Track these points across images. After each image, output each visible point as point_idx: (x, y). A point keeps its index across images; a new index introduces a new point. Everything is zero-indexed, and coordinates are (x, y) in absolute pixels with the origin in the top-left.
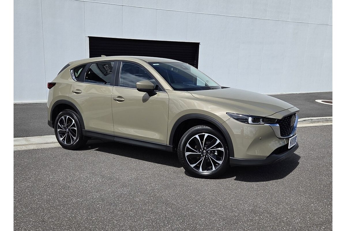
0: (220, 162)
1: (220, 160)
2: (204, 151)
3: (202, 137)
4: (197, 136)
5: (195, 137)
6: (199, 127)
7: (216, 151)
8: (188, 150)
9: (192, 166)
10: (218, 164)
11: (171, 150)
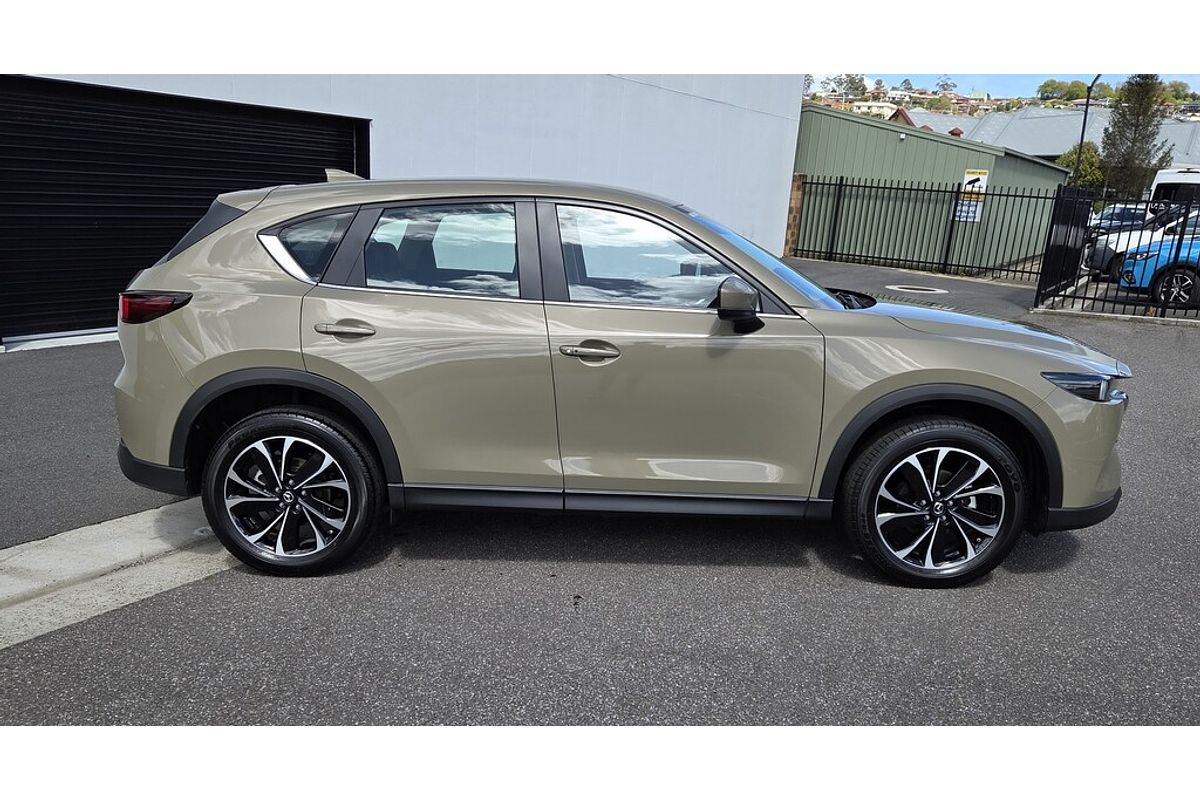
0: (992, 531)
1: (988, 522)
2: (937, 503)
3: (928, 461)
4: (913, 460)
5: (907, 463)
6: (918, 431)
7: (973, 499)
8: (885, 506)
9: (901, 554)
10: (984, 536)
11: (828, 513)
